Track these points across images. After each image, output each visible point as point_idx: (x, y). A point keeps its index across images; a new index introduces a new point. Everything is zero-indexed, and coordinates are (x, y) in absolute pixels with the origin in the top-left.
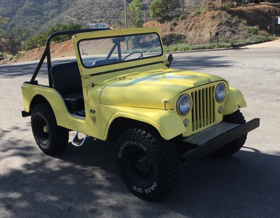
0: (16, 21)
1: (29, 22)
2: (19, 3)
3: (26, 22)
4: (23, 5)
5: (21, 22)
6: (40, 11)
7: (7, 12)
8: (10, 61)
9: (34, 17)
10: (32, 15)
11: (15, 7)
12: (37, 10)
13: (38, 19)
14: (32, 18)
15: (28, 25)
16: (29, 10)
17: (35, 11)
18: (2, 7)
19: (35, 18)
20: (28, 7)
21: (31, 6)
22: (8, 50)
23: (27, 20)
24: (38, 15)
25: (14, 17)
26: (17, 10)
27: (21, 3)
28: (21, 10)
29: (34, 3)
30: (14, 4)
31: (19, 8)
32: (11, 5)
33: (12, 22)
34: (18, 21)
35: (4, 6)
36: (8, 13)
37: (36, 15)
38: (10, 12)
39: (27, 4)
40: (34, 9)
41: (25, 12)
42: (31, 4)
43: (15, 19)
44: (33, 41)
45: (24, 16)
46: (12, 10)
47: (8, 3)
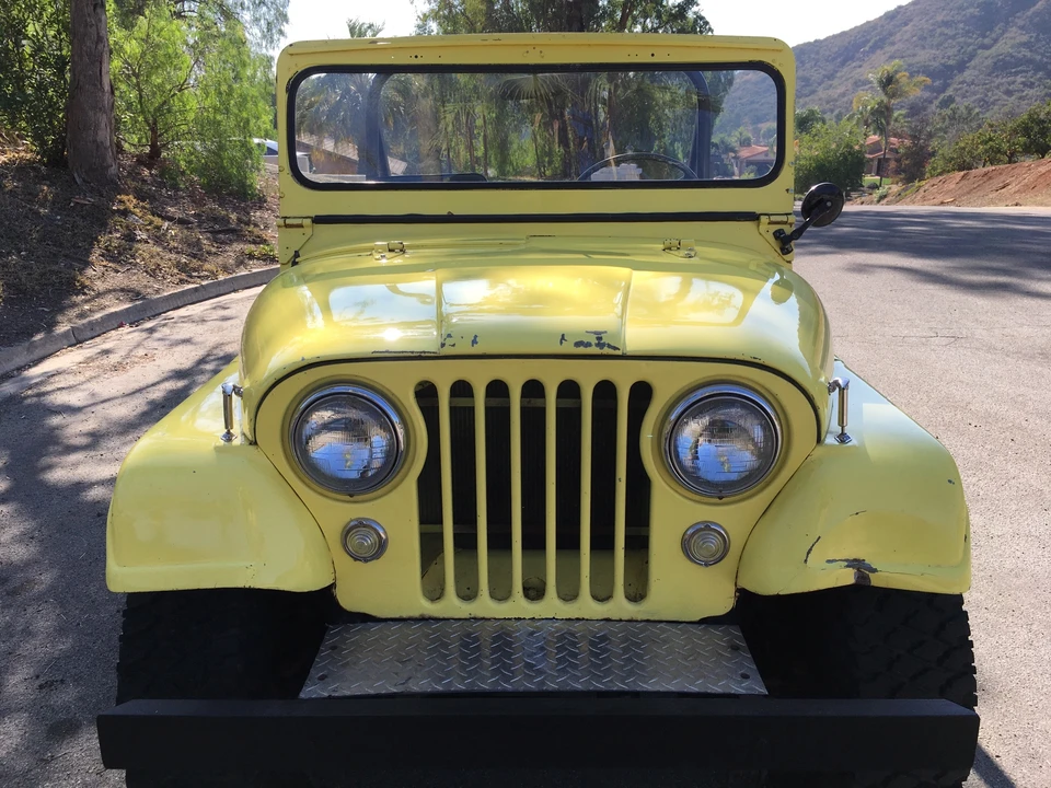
0: (960, 89)
1: (999, 94)
2: (984, 37)
3: (990, 94)
4: (996, 41)
5: (974, 93)
6: (1045, 60)
7: (943, 61)
8: (879, 201)
9: (1019, 79)
10: (1016, 73)
11: (971, 48)
12: (1038, 58)
13: (1031, 85)
14: (1014, 83)
15: (994, 103)
16: (1013, 57)
17: (1030, 61)
18: (932, 48)
19: (1023, 83)
20: (1012, 47)
21: (1024, 45)
22: (897, 172)
23: (998, 87)
24: (1035, 74)
25: (959, 78)
26: (972, 56)
27: (994, 35)
28: (986, 58)
29: (1034, 35)
30: (971, 37)
31: (979, 51)
32: (959, 43)
33: (950, 92)
34: (967, 92)
35: (938, 46)
36: (943, 65)
37: (1030, 74)
38: (951, 62)
39: (1011, 38)
40: (1029, 54)
41: (995, 63)
42: (1025, 38)
43: (962, 83)
44: (964, 148)
45: (989, 75)
46: (957, 58)
47: (953, 37)
